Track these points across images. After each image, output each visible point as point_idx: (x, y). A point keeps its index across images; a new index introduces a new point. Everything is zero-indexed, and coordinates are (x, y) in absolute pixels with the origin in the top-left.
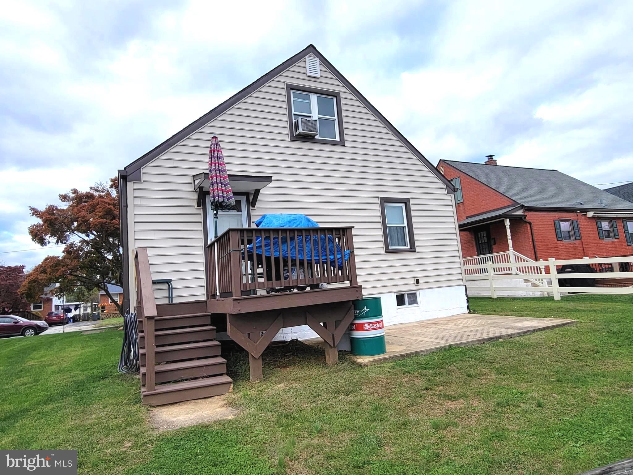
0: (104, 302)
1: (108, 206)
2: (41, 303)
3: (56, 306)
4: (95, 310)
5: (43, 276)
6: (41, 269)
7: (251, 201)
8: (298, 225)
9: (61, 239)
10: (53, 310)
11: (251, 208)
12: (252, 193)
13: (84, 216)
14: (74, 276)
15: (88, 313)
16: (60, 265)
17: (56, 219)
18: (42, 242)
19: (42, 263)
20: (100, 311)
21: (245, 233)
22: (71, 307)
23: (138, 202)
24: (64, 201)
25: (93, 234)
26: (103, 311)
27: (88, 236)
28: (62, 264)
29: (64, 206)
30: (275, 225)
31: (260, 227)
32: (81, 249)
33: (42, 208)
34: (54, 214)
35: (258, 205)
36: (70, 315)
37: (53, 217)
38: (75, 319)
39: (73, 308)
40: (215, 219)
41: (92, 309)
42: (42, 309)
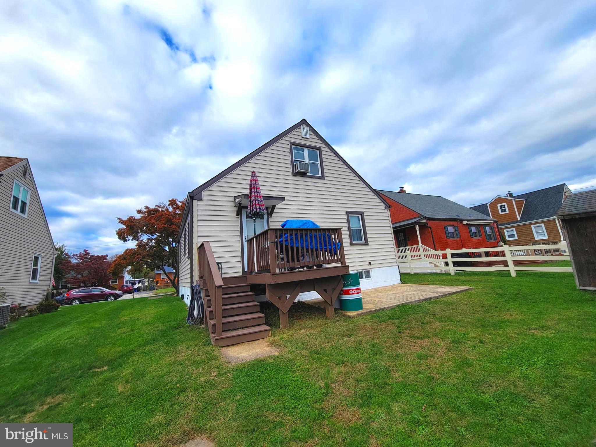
0: (158, 279)
1: (168, 216)
2: (117, 279)
3: (126, 281)
4: (152, 283)
5: (125, 261)
6: (123, 257)
7: (269, 213)
8: (308, 227)
9: (135, 238)
10: (125, 284)
11: (269, 217)
12: (270, 208)
13: (153, 223)
14: (144, 261)
15: (146, 286)
16: (135, 254)
17: (134, 225)
18: (125, 240)
19: (124, 253)
20: (155, 284)
21: (278, 231)
22: (136, 282)
23: (200, 213)
24: (140, 214)
25: (156, 235)
26: (157, 284)
27: (153, 236)
28: (137, 253)
29: (138, 216)
30: (295, 226)
31: (285, 227)
32: (147, 244)
33: (125, 219)
34: (132, 222)
35: (274, 215)
36: (136, 286)
37: (133, 224)
38: (138, 290)
39: (137, 282)
40: (254, 223)
41: (148, 283)
42: (117, 283)
